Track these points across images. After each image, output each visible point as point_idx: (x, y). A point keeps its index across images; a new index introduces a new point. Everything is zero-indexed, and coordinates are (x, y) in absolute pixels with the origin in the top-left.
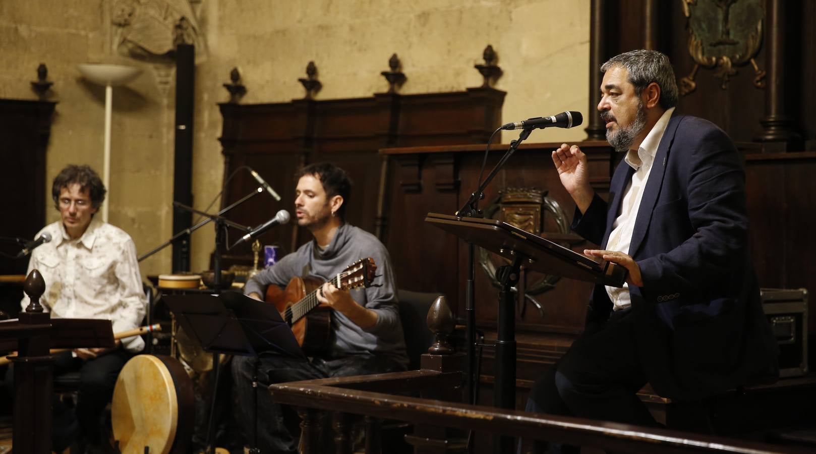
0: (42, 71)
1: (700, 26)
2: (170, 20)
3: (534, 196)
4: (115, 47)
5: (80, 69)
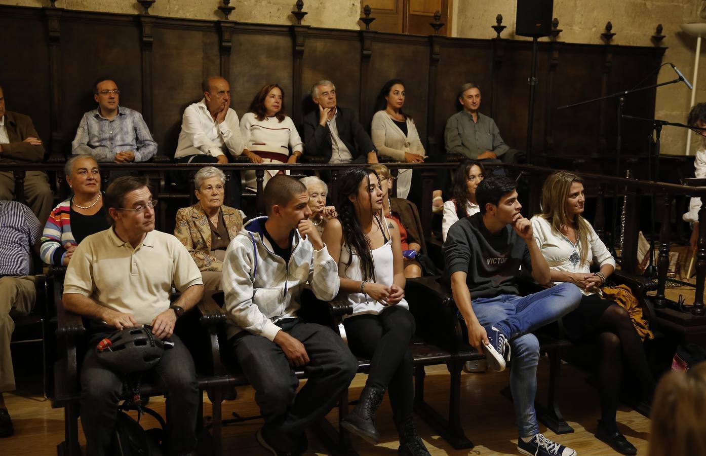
0: (659, 29)
4: (699, 13)
5: (682, 28)
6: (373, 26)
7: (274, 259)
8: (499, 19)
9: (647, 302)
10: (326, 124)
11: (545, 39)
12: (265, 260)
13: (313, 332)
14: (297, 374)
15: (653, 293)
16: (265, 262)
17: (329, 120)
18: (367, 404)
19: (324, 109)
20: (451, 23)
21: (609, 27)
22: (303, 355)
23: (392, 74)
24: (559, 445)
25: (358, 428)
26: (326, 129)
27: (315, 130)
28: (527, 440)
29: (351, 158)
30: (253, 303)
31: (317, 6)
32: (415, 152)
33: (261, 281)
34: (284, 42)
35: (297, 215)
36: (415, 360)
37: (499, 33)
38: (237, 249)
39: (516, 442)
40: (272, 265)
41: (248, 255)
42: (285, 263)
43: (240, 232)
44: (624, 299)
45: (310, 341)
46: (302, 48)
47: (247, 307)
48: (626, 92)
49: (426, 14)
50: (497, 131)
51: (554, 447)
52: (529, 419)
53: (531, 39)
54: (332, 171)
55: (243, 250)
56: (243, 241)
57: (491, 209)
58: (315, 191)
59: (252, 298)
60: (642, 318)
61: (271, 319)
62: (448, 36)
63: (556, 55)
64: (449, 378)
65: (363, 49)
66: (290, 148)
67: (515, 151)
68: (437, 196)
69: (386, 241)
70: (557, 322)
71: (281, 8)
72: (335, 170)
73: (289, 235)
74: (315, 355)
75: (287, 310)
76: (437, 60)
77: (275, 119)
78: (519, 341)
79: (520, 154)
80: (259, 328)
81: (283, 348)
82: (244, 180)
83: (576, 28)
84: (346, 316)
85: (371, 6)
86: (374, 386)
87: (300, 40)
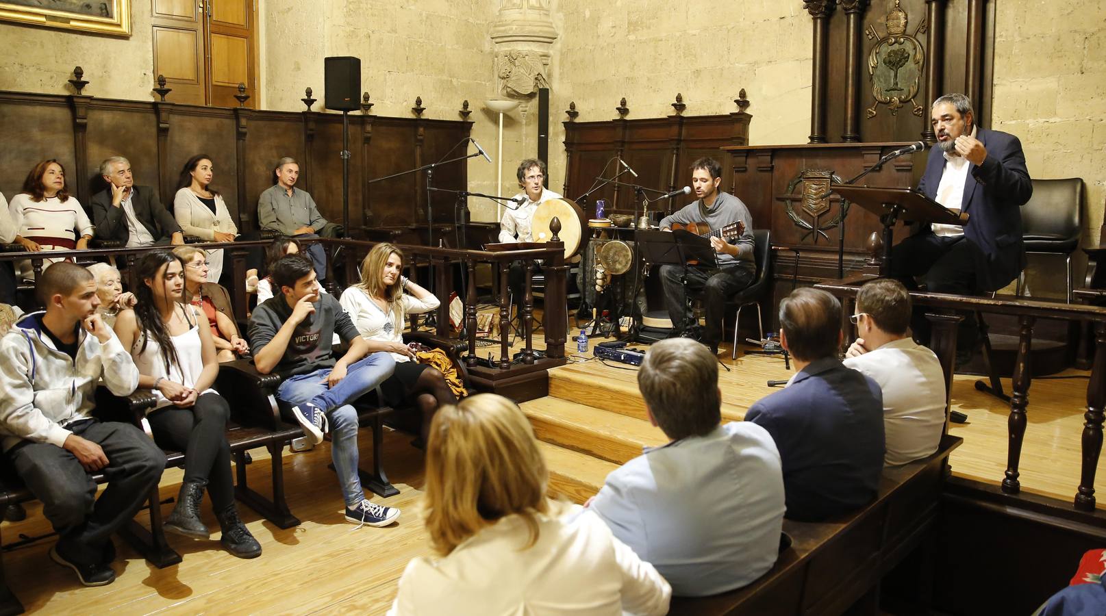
0: (466, 105)
1: (879, 80)
2: (532, 75)
3: (826, 174)
4: (500, 91)
5: (485, 103)
6: (169, 98)
7: (56, 356)
8: (309, 92)
9: (460, 362)
10: (121, 205)
11: (357, 113)
12: (45, 358)
13: (110, 432)
14: (95, 479)
15: (466, 354)
16: (45, 361)
17: (123, 200)
18: (189, 502)
19: (117, 187)
20: (259, 95)
21: (419, 102)
22: (100, 458)
23: (195, 149)
24: (384, 508)
25: (184, 528)
26: (121, 211)
27: (107, 212)
28: (352, 508)
29: (152, 240)
30: (34, 407)
31: (101, 74)
32: (225, 231)
33: (42, 382)
34: (62, 114)
35: (83, 305)
36: (232, 445)
37: (309, 106)
38: (8, 349)
39: (344, 512)
40: (54, 363)
41: (23, 354)
42: (71, 359)
43: (10, 330)
44: (439, 362)
45: (108, 442)
46: (85, 121)
47: (27, 413)
48: (433, 165)
49: (230, 85)
50: (313, 205)
51: (379, 510)
52: (354, 487)
53: (342, 113)
54: (128, 255)
55: (15, 350)
56: (14, 340)
57: (288, 291)
58: (109, 278)
59: (33, 402)
60: (457, 378)
61: (58, 423)
62: (257, 109)
63: (369, 128)
64: (271, 462)
65: (159, 122)
66: (77, 231)
67: (333, 225)
68: (252, 274)
69: (191, 327)
70: (375, 390)
71: (55, 75)
72: (130, 255)
73: (74, 327)
74: (114, 455)
75: (78, 410)
76: (245, 134)
77: (57, 200)
78: (336, 414)
79: (338, 228)
80: (44, 434)
81: (76, 453)
82: (17, 270)
83: (387, 102)
84: (149, 410)
85: (165, 76)
86: (193, 481)
87: (81, 112)
